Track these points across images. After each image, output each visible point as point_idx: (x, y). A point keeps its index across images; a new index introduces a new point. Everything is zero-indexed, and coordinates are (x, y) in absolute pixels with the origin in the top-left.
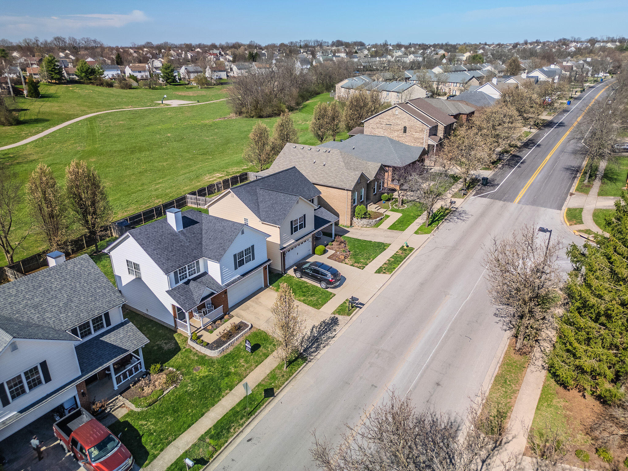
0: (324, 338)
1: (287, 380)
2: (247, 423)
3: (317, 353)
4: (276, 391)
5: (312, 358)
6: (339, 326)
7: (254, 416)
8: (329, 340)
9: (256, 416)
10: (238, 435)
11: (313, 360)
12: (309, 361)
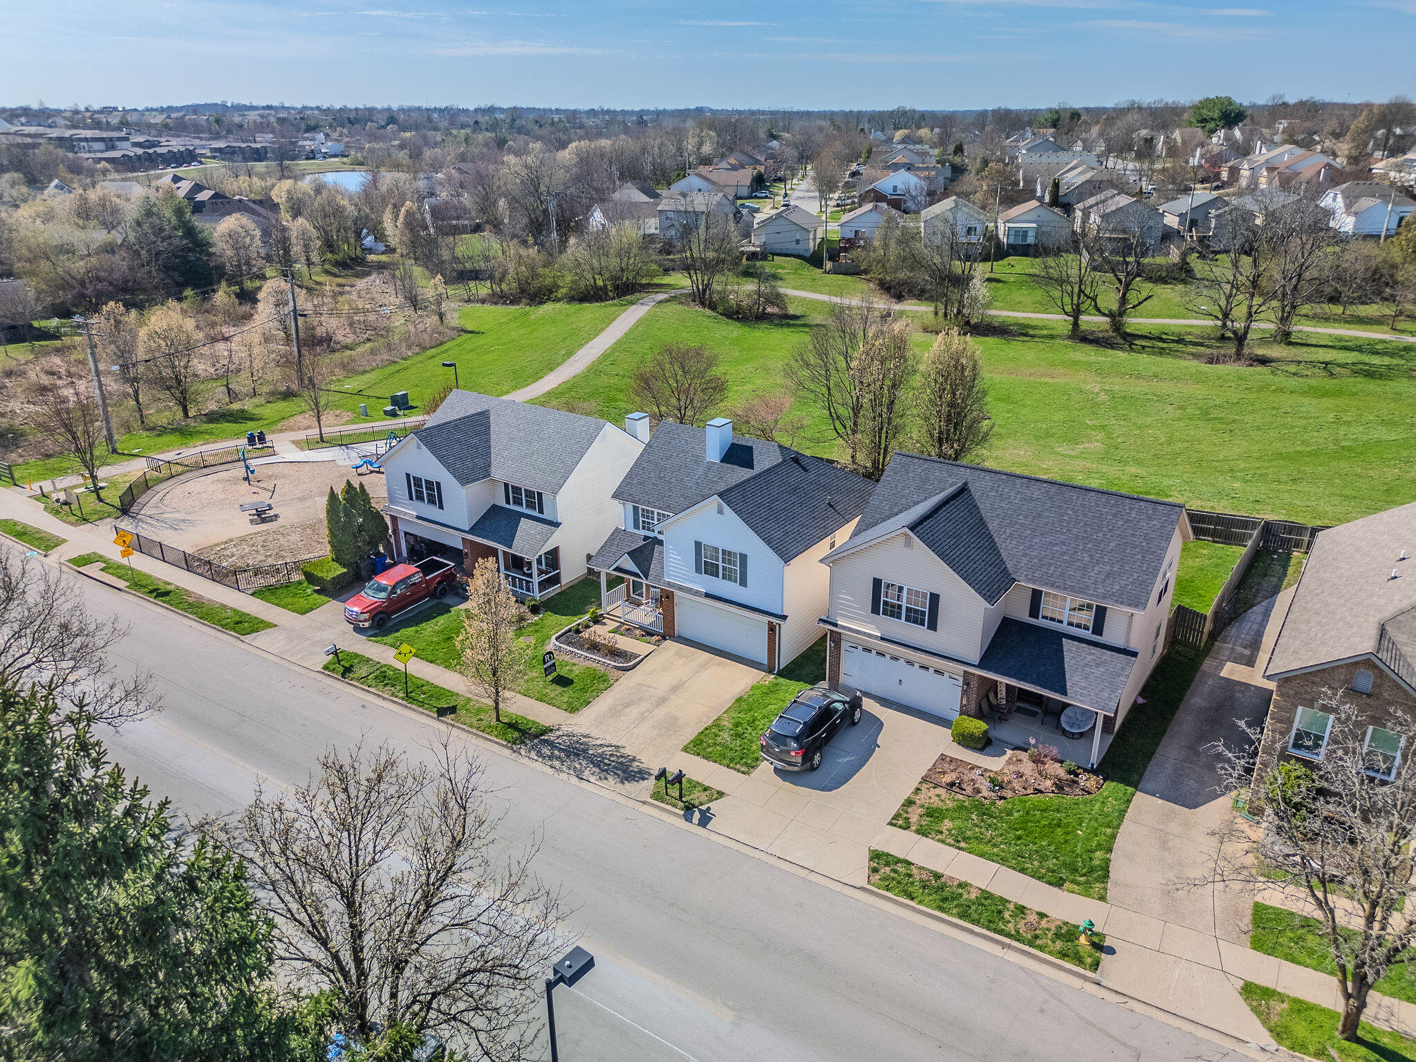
0: (580, 764)
1: (471, 726)
2: (395, 699)
3: (536, 758)
4: (449, 718)
5: (523, 752)
6: (619, 785)
7: (404, 703)
8: (572, 772)
9: (406, 706)
10: (379, 696)
11: (516, 754)
12: (512, 749)
